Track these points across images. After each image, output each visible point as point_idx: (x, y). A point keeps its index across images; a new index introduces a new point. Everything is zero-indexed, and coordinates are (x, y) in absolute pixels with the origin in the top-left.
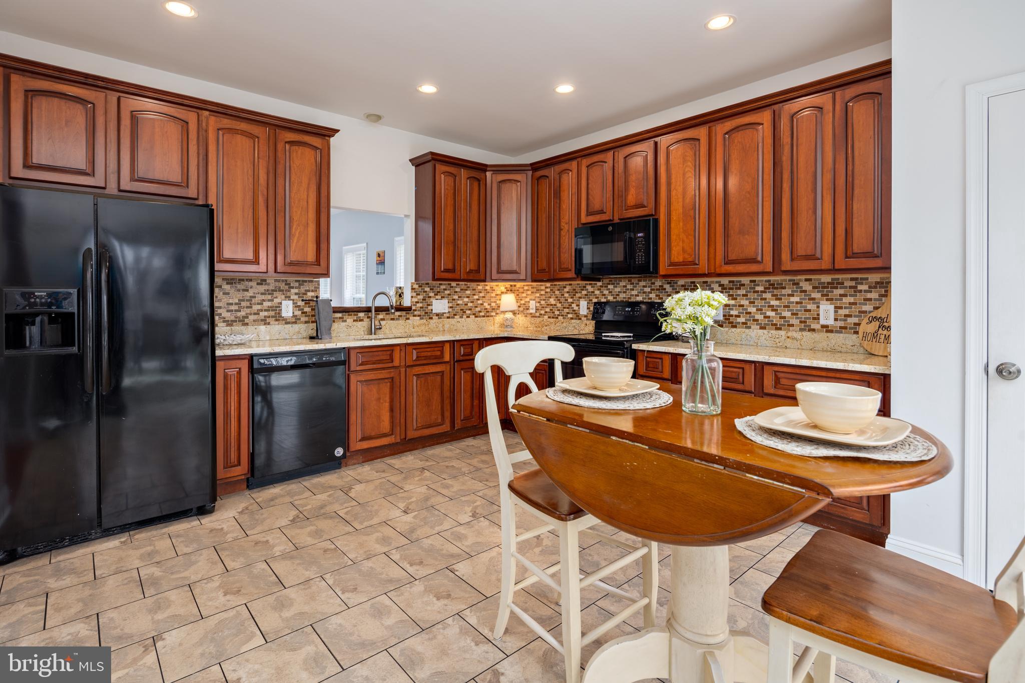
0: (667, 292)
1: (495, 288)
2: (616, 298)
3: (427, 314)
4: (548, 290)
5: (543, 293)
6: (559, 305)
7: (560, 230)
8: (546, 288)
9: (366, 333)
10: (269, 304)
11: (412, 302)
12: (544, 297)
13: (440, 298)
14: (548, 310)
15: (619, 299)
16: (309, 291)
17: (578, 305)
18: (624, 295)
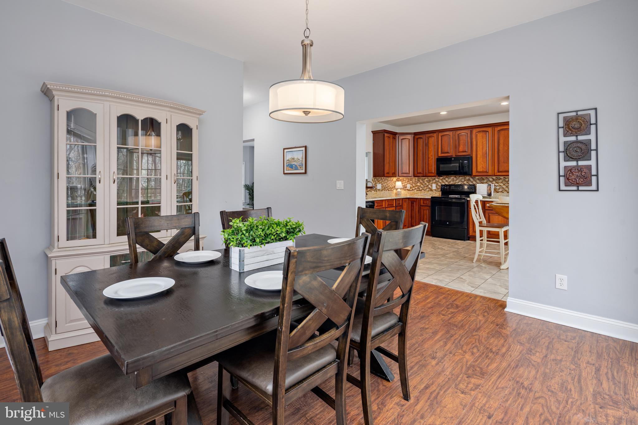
0: (471, 181)
1: (393, 179)
3: (376, 190)
4: (417, 180)
5: (414, 181)
6: (422, 186)
7: (428, 158)
8: (415, 179)
12: (414, 183)
13: (379, 183)
14: (416, 188)
15: (450, 183)
17: (431, 186)
18: (453, 182)
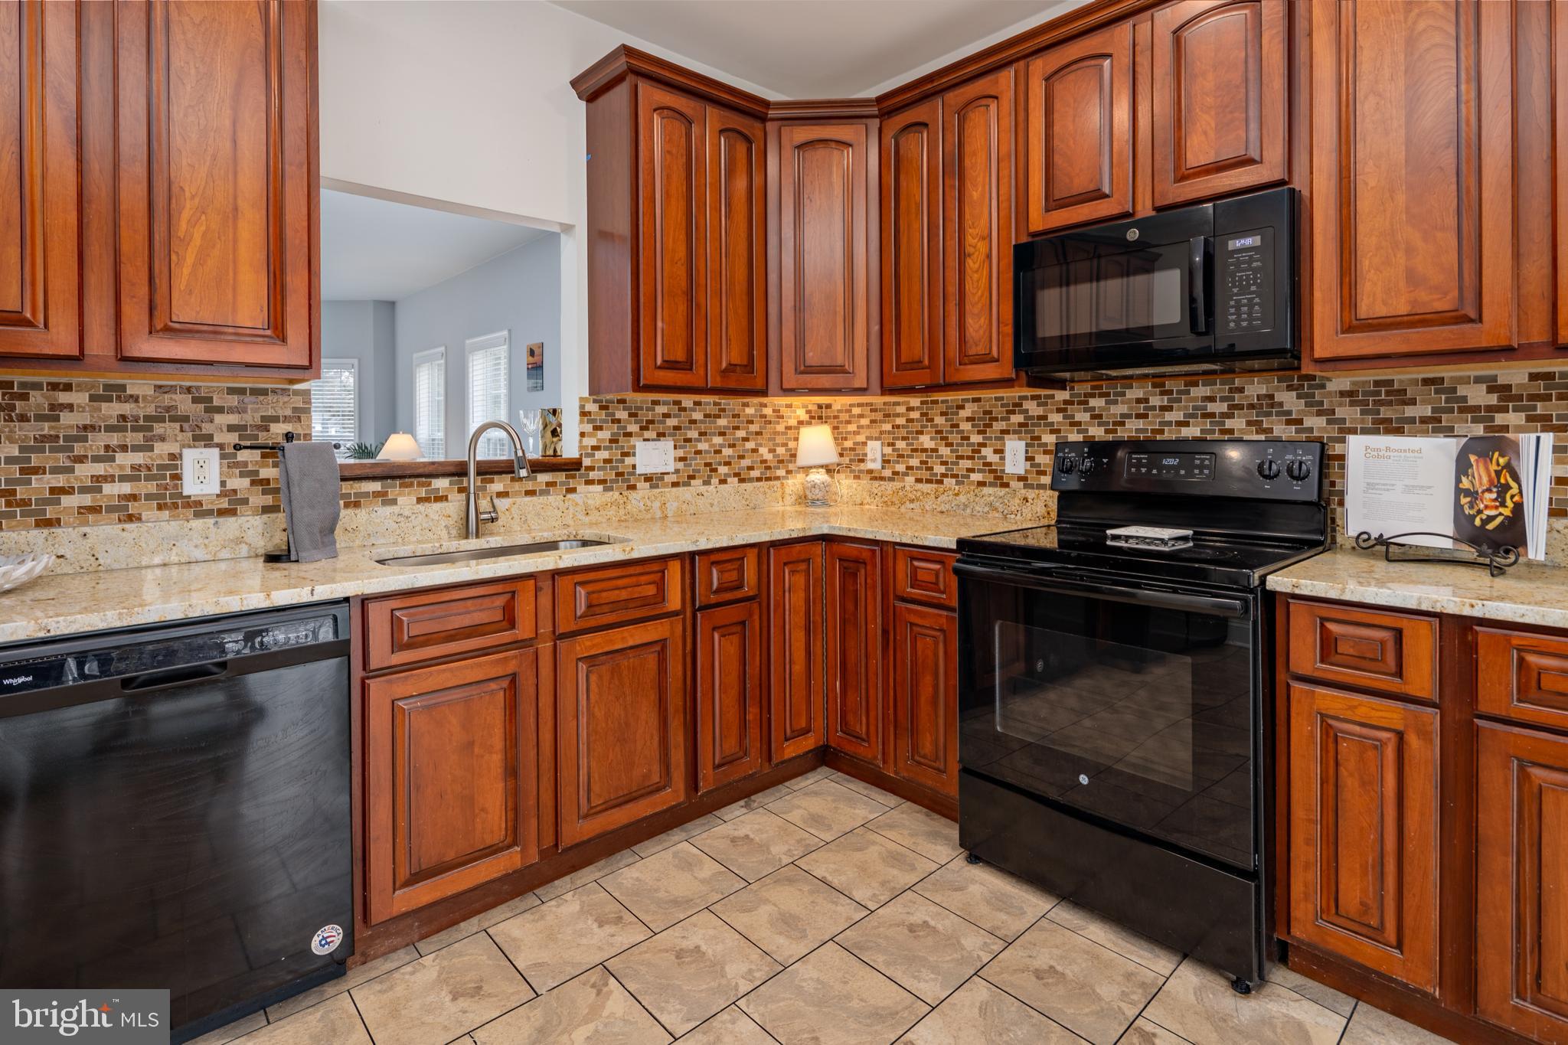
0: (1289, 413)
1: (784, 411)
2: (1116, 431)
3: (624, 479)
4: (915, 415)
5: (900, 421)
6: (944, 451)
8: (910, 409)
9: (454, 532)
10: (139, 458)
11: (581, 447)
12: (903, 432)
13: (654, 436)
14: (914, 462)
15: (1123, 434)
16: (276, 419)
17: (999, 451)
18: (1140, 424)
